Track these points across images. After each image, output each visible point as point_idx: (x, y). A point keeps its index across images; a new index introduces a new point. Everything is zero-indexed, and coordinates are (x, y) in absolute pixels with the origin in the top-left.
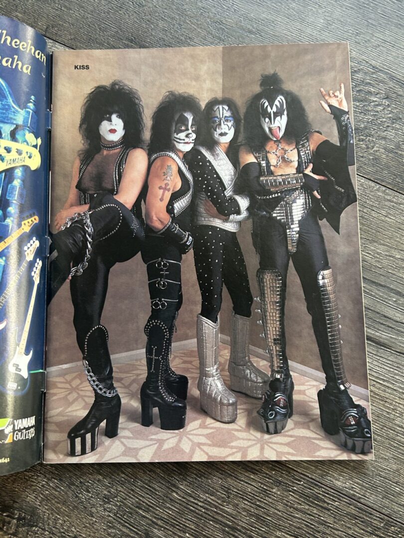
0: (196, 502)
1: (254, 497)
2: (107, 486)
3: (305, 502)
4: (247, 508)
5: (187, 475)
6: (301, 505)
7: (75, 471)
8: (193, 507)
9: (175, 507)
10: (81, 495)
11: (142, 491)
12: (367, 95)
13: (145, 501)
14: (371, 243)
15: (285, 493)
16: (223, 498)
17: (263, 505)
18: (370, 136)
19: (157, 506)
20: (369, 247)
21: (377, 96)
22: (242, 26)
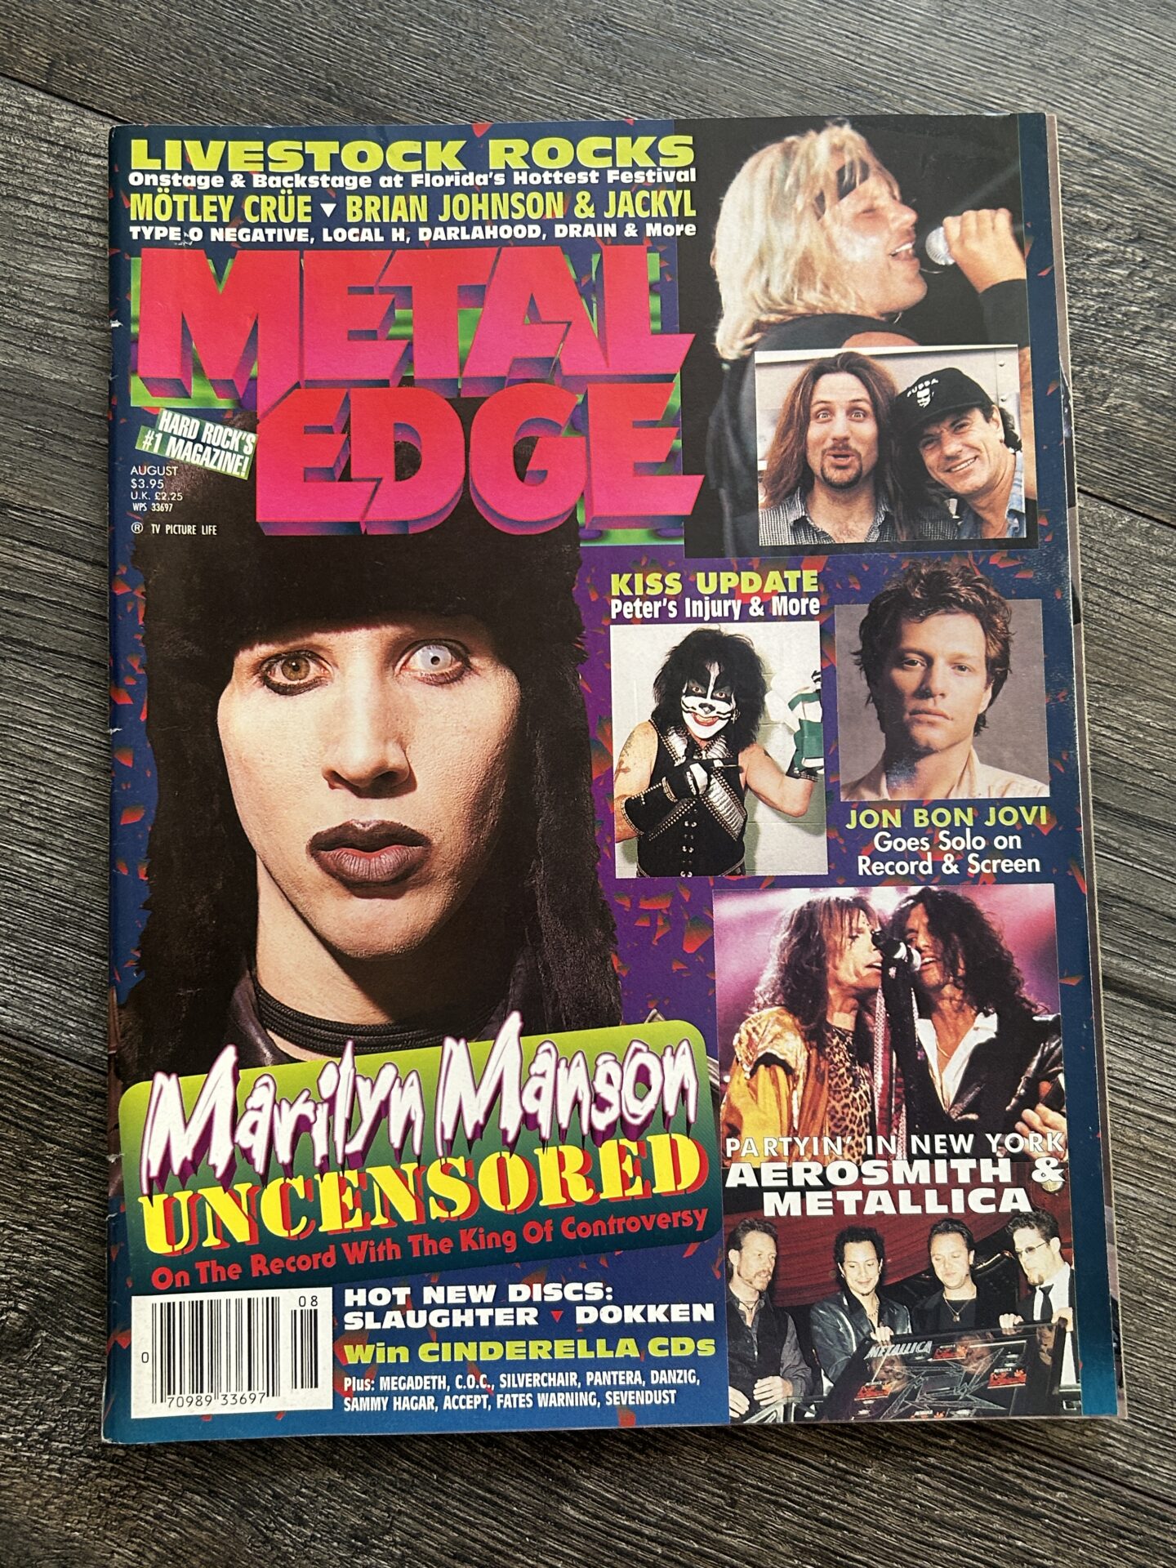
0: (634, 1525)
1: (810, 1498)
2: (359, 1499)
3: (963, 1500)
4: (792, 1532)
5: (603, 1448)
6: (953, 1508)
7: (255, 1462)
8: (628, 1543)
9: (571, 1546)
10: (278, 1536)
11: (468, 1505)
12: (1075, 232)
13: (480, 1536)
14: (1115, 696)
15: (904, 1478)
16: (717, 1507)
17: (838, 1519)
18: (1092, 363)
19: (517, 1550)
20: (1111, 707)
21: (1109, 236)
22: (675, 31)
